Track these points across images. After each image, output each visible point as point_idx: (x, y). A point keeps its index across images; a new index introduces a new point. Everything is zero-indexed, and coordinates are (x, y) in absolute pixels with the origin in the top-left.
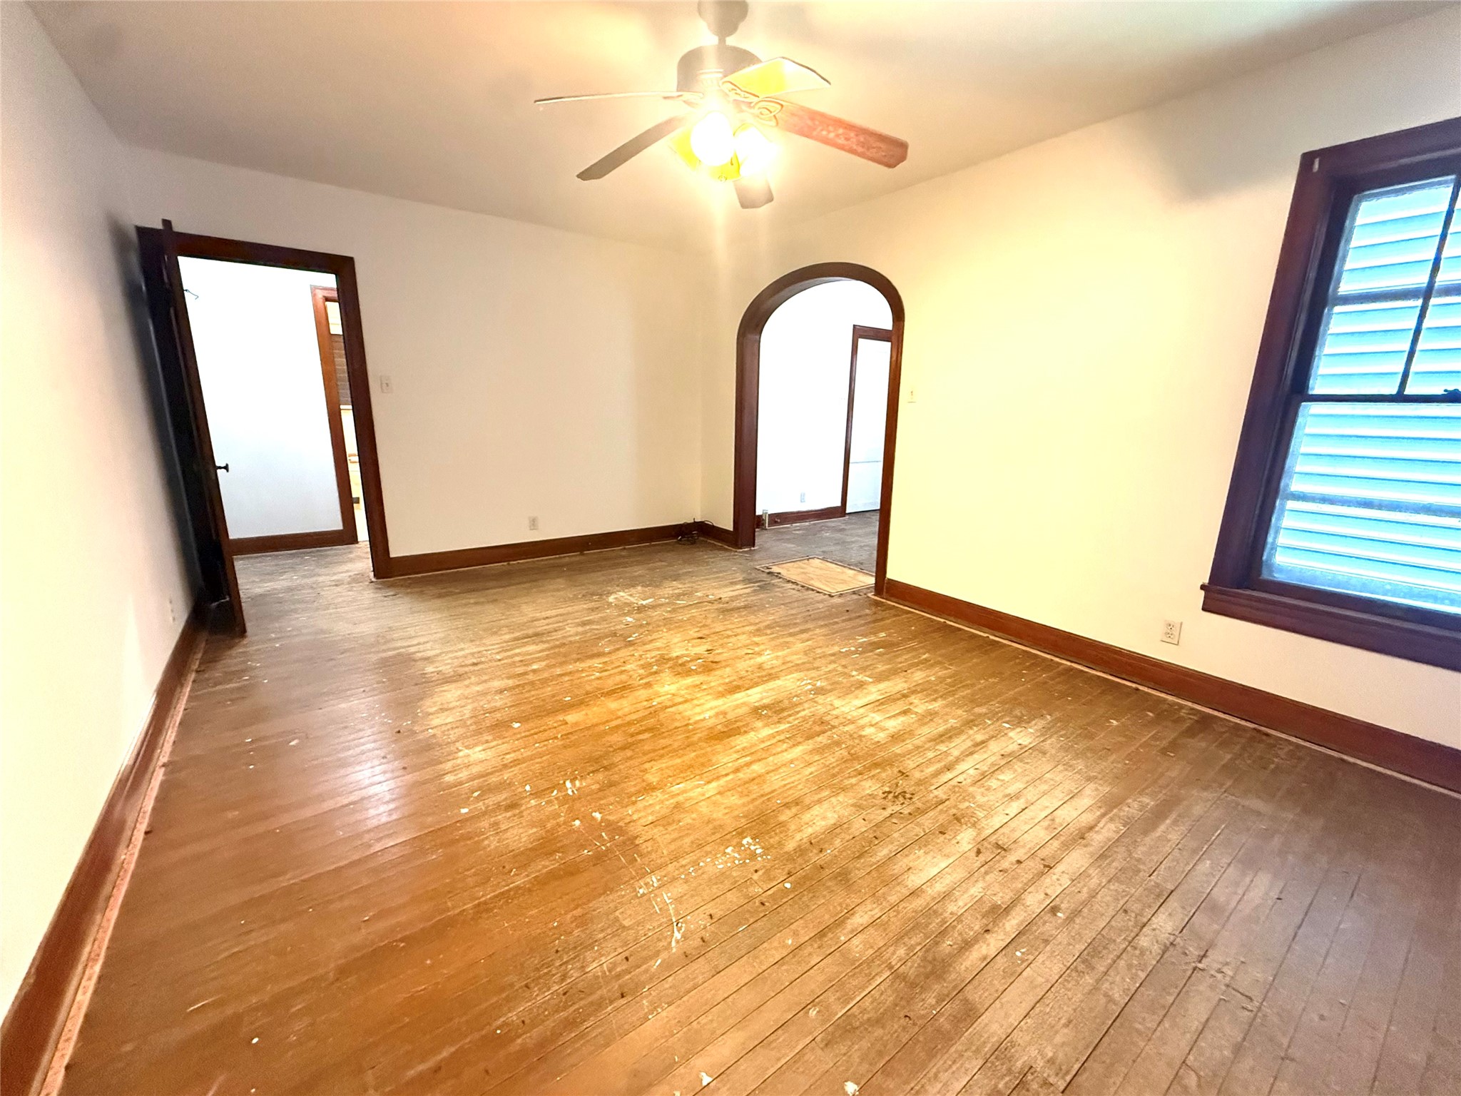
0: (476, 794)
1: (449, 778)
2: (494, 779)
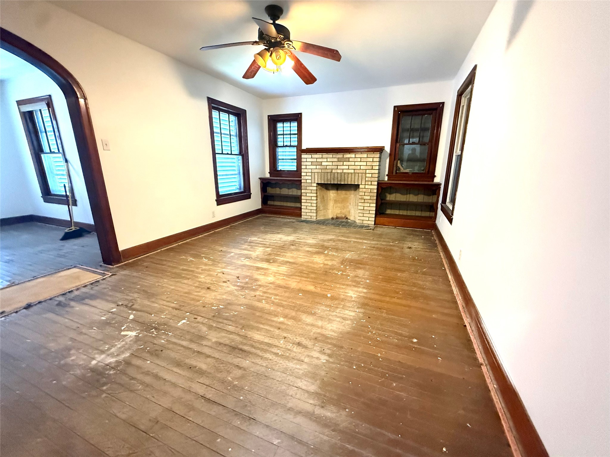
0: (362, 283)
1: (365, 291)
2: (354, 284)
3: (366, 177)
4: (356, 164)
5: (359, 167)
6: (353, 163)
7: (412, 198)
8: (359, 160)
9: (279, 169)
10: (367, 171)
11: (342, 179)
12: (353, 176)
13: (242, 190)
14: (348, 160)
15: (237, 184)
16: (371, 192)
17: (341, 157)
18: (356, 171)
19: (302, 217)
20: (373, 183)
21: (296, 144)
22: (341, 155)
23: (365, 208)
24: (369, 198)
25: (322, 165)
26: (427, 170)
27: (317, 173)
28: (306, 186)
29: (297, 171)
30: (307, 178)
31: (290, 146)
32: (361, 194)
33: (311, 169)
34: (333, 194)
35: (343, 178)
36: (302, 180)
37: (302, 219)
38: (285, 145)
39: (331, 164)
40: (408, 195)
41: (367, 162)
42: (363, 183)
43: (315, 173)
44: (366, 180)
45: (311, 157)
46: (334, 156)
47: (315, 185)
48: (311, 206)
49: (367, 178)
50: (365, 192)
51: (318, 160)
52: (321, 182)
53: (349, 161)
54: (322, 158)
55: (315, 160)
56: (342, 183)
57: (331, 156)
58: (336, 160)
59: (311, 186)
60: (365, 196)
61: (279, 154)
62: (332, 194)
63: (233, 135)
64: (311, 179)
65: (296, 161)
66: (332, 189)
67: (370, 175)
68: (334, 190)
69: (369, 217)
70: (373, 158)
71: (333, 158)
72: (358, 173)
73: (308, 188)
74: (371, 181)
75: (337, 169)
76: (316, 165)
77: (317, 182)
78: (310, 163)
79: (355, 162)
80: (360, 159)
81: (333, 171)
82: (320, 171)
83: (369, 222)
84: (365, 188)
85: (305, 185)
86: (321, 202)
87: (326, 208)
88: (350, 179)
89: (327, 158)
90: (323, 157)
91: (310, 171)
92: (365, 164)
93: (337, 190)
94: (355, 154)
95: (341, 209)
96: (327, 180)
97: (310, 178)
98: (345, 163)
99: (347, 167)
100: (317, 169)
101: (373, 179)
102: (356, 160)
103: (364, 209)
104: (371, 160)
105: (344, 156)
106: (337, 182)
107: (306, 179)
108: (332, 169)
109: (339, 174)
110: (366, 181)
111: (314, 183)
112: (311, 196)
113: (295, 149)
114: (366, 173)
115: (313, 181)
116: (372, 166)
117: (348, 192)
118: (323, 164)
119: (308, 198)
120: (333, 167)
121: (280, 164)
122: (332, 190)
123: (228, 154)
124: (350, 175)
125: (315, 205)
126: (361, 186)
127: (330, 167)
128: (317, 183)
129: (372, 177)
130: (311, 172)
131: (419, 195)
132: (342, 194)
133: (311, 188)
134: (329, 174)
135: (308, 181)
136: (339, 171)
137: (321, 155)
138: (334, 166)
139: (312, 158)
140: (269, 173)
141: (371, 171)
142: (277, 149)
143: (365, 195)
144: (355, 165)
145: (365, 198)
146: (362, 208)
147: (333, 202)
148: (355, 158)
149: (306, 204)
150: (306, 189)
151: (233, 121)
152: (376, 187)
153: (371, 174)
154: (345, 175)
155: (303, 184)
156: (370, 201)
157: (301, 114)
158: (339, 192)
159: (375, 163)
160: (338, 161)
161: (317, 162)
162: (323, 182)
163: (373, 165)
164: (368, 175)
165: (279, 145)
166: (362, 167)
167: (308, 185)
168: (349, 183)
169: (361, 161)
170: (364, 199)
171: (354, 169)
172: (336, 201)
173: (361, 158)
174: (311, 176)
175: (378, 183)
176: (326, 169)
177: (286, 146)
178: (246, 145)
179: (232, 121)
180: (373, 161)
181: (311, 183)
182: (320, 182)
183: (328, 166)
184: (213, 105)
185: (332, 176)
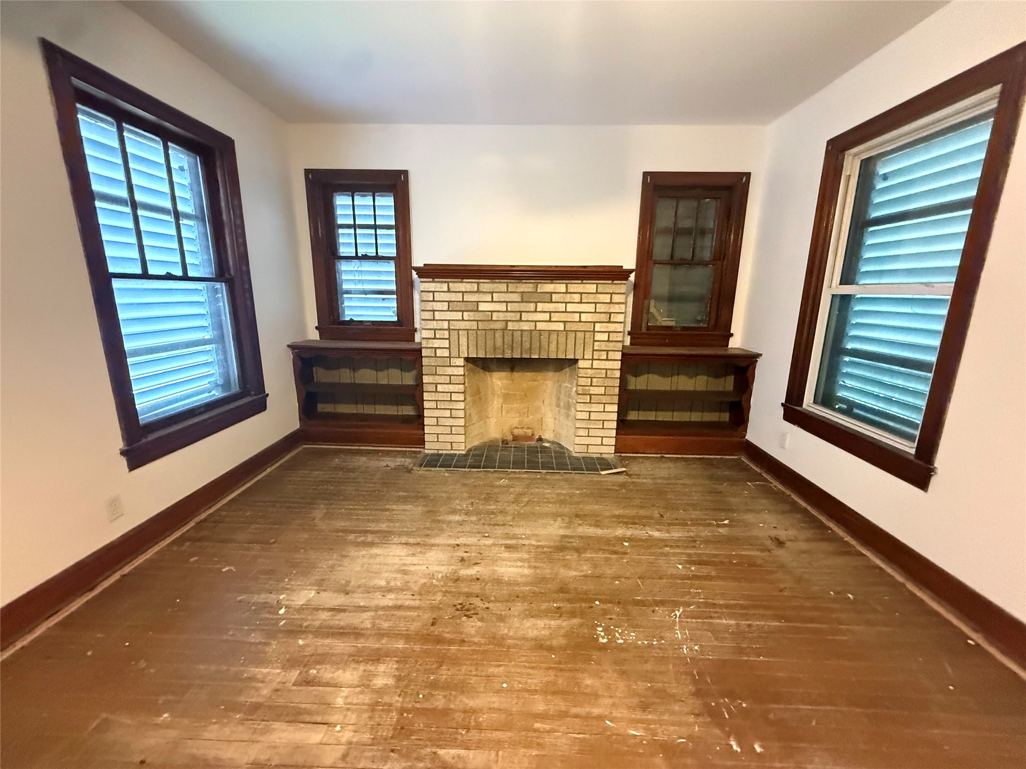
3: (595, 341)
4: (570, 308)
5: (576, 317)
6: (561, 307)
7: (684, 383)
8: (577, 298)
9: (347, 319)
10: (598, 327)
11: (533, 346)
12: (562, 339)
13: (235, 388)
14: (549, 298)
15: (214, 370)
16: (606, 377)
17: (530, 290)
18: (568, 327)
19: (427, 445)
20: (612, 355)
21: (392, 252)
22: (531, 285)
23: (594, 416)
24: (601, 390)
25: (477, 311)
26: (712, 322)
27: (466, 332)
28: (436, 366)
29: (399, 323)
30: (436, 343)
31: (377, 258)
32: (582, 381)
33: (449, 321)
34: (500, 379)
35: (536, 345)
36: (423, 350)
37: (426, 451)
38: (360, 255)
39: (503, 307)
40: (675, 378)
41: (596, 303)
42: (588, 355)
43: (461, 332)
44: (595, 348)
45: (446, 289)
46: (512, 287)
47: (461, 362)
48: (451, 417)
49: (596, 343)
50: (592, 378)
51: (467, 298)
52: (477, 354)
53: (551, 302)
54: (478, 291)
55: (459, 297)
56: (533, 357)
57: (502, 287)
58: (516, 297)
59: (450, 366)
60: (592, 388)
61: (344, 277)
62: (498, 380)
63: (188, 216)
64: (449, 348)
65: (395, 296)
66: (500, 369)
67: (605, 337)
68: (506, 371)
69: (602, 437)
70: (611, 294)
71: (507, 292)
72: (576, 331)
73: (440, 371)
74: (607, 351)
75: (521, 320)
76: (463, 311)
77: (466, 356)
78: (445, 306)
79: (566, 303)
80: (579, 296)
81: (511, 326)
82: (474, 325)
83: (603, 449)
84: (592, 368)
85: (433, 362)
86: (474, 402)
87: (483, 416)
88: (553, 346)
89: (492, 293)
90: (481, 289)
91: (445, 325)
92: (591, 308)
93: (512, 370)
94: (567, 284)
95: (520, 416)
96: (495, 349)
97: (446, 344)
98: (540, 306)
99: (546, 317)
100: (464, 321)
101: (611, 346)
102: (568, 298)
103: (589, 419)
104: (607, 298)
105: (537, 287)
106: (521, 354)
107: (436, 348)
108: (507, 321)
109: (525, 334)
110: (594, 350)
111: (459, 357)
112: (451, 393)
113: (391, 267)
114: (594, 331)
115: (454, 353)
116: (610, 313)
117: (539, 376)
118: (482, 307)
119: (440, 397)
120: (509, 316)
121: (346, 304)
122: (498, 371)
123: (169, 277)
124: (554, 337)
125: (461, 414)
126: (581, 364)
127: (502, 316)
128: (467, 359)
129: (608, 341)
130: (449, 329)
131: (698, 377)
132: (524, 379)
133: (449, 371)
134: (499, 334)
135: (439, 353)
136: (526, 326)
137: (475, 285)
138: (512, 314)
139: (449, 291)
140: (316, 328)
141: (607, 327)
142: (338, 264)
143: (591, 385)
144: (566, 312)
145: (592, 392)
146: (585, 416)
147: (501, 400)
148: (567, 293)
149: (437, 413)
150: (436, 374)
151: (186, 167)
152: (618, 365)
153: (607, 334)
154: (540, 335)
155: (425, 361)
156: (604, 399)
157: (405, 173)
158: (516, 375)
159: (617, 306)
160: (522, 302)
161: (463, 301)
162: (481, 355)
163: (611, 311)
164: (598, 337)
165: (342, 255)
166: (584, 317)
167: (440, 362)
168: (553, 356)
169: (581, 302)
170: (591, 395)
171: (565, 322)
172: (507, 397)
173: (581, 294)
174: (449, 339)
175: (623, 355)
176: (491, 320)
177: (365, 257)
178: (242, 249)
179: (182, 169)
180: (611, 303)
181: (450, 357)
182: (473, 355)
183: (495, 314)
184: (76, 82)
185: (508, 339)
